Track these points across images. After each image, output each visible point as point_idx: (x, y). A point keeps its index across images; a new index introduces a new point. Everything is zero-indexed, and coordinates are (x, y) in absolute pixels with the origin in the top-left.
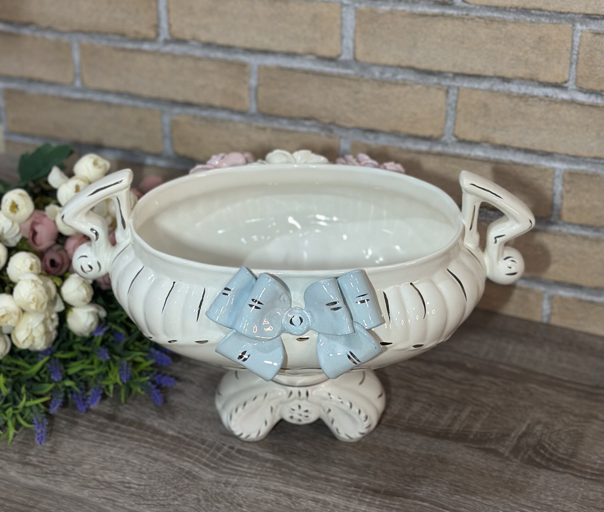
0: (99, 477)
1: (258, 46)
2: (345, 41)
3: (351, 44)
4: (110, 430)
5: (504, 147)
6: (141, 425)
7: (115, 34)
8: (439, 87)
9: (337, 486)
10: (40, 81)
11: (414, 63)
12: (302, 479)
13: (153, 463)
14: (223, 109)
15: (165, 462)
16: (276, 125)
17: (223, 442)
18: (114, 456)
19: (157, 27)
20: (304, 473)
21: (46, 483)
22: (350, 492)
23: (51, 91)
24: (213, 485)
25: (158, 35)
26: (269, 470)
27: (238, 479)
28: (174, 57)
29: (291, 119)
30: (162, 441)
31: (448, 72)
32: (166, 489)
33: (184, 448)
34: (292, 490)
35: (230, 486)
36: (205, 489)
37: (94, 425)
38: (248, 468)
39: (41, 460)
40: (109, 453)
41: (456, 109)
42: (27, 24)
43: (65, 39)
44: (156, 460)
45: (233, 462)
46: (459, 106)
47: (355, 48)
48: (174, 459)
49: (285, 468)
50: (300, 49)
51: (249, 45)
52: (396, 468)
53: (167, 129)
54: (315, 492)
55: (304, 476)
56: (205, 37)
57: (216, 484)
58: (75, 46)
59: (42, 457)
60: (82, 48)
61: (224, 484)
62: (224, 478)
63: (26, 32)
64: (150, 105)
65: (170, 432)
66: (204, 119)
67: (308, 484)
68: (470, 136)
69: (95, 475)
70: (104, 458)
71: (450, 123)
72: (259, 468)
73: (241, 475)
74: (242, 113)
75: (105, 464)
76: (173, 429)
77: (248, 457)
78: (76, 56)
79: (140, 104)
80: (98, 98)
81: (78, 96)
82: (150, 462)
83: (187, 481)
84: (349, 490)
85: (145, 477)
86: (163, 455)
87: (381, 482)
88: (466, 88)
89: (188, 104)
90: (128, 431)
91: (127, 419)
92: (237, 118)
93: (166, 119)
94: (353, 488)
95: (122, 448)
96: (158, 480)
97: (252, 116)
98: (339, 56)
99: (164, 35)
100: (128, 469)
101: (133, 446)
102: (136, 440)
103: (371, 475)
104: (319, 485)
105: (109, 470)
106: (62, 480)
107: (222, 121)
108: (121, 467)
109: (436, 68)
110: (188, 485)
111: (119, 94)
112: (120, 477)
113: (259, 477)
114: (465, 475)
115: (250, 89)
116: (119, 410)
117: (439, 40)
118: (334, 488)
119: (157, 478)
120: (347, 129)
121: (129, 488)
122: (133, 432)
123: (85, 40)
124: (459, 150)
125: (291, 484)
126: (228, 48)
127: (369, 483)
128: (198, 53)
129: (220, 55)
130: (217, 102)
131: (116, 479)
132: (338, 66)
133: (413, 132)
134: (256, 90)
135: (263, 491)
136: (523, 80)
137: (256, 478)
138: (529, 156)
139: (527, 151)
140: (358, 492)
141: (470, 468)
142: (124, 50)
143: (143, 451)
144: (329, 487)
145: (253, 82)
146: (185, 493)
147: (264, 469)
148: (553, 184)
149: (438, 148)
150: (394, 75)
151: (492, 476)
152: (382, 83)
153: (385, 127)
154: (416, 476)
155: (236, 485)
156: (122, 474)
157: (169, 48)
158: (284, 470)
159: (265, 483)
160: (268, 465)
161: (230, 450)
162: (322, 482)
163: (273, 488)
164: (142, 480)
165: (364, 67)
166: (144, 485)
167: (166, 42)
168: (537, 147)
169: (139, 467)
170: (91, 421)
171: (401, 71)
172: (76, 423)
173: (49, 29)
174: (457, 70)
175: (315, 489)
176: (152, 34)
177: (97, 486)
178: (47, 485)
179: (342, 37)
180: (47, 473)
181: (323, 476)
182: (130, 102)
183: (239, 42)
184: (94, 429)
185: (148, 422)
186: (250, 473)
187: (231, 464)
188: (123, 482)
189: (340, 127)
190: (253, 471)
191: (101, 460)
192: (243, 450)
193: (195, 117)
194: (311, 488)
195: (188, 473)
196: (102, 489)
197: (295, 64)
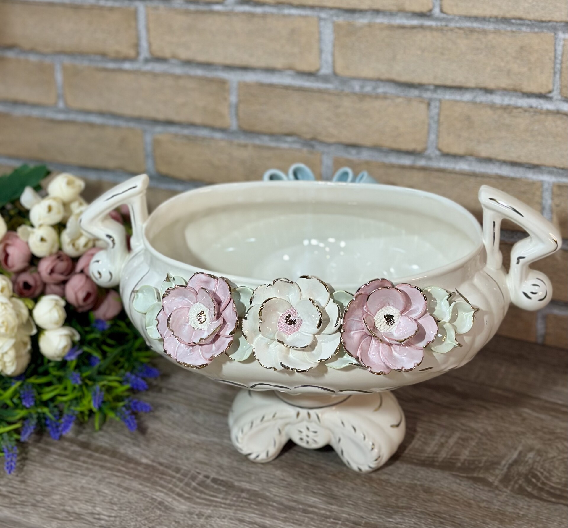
0: (68, 508)
1: (237, 62)
2: (324, 56)
3: (330, 59)
4: (82, 458)
5: (489, 160)
6: (114, 453)
7: (96, 54)
8: (421, 100)
9: (316, 517)
10: (24, 103)
11: (394, 76)
12: (279, 510)
13: (125, 493)
14: (205, 126)
15: (137, 492)
16: (257, 142)
17: (198, 471)
18: (86, 485)
19: (137, 46)
20: (282, 504)
21: (14, 514)
22: (329, 524)
23: (35, 113)
24: (185, 516)
25: (138, 54)
26: (244, 500)
27: (212, 510)
28: (154, 75)
29: (272, 135)
30: (136, 469)
31: (429, 85)
32: (137, 521)
33: (157, 477)
34: (267, 522)
35: (204, 518)
36: (177, 520)
37: (67, 454)
38: (223, 498)
39: (11, 489)
40: (80, 482)
41: (438, 122)
42: (11, 47)
43: (47, 61)
44: (128, 489)
45: (207, 492)
46: (442, 119)
47: (334, 62)
48: (147, 489)
49: (261, 498)
50: (278, 63)
51: (228, 62)
52: (379, 498)
53: (149, 148)
54: (292, 524)
55: (281, 506)
56: (184, 54)
57: (188, 516)
58: (58, 67)
59: (13, 487)
60: (65, 69)
61: (197, 515)
62: (198, 509)
63: (10, 54)
64: (132, 125)
65: (144, 461)
66: (186, 137)
67: (285, 515)
68: (455, 149)
69: (64, 506)
70: (74, 488)
71: (433, 137)
72: (235, 499)
73: (215, 506)
74: (223, 130)
75: (76, 494)
76: (147, 457)
77: (224, 486)
78: (59, 77)
79: (122, 123)
80: (80, 118)
81: (61, 117)
82: (122, 492)
83: (158, 512)
84: (328, 522)
85: (116, 508)
86: (136, 485)
87: (362, 514)
88: (449, 100)
89: (170, 123)
90: (101, 460)
91: (101, 447)
92: (218, 135)
93: (148, 138)
94: (332, 520)
95: (94, 477)
96: (129, 511)
97: (233, 133)
98: (318, 70)
99: (144, 54)
100: (98, 499)
101: (105, 475)
102: (109, 469)
103: (351, 506)
104: (297, 517)
105: (78, 500)
106: (32, 512)
107: (204, 139)
108: (92, 497)
109: (417, 80)
110: (160, 516)
111: (101, 114)
112: (90, 508)
113: (234, 508)
114: (451, 505)
115: (230, 106)
116: (93, 438)
117: (419, 53)
118: (312, 519)
119: (128, 509)
120: (329, 145)
121: (99, 519)
122: (106, 461)
123: (67, 61)
124: (443, 164)
125: (267, 515)
126: (207, 65)
127: (349, 515)
128: (178, 71)
129: (199, 72)
130: (198, 120)
131: (86, 510)
132: (317, 81)
133: (395, 146)
134: (237, 106)
135: (237, 522)
136: (506, 91)
137: (230, 509)
138: (516, 169)
139: (514, 164)
140: (337, 524)
141: (456, 498)
142: (105, 70)
143: (115, 480)
144: (307, 519)
145: (233, 99)
146: (156, 525)
147: (240, 499)
148: (542, 198)
149: (422, 163)
150: (375, 88)
151: (480, 507)
152: (363, 97)
153: (368, 142)
154: (398, 507)
155: (210, 516)
156: (93, 504)
157: (149, 67)
158: (260, 500)
159: (240, 515)
160: (244, 495)
161: (205, 479)
162: (300, 513)
163: (248, 520)
164: (113, 511)
165: (345, 81)
166: (115, 517)
167: (147, 61)
168: (523, 160)
169: (110, 497)
170: (63, 449)
171: (381, 84)
172: (48, 451)
173: (32, 51)
174: (438, 82)
175: (291, 521)
176: (132, 53)
177: (66, 517)
178: (15, 516)
179: (321, 51)
180: (16, 504)
181: (301, 506)
182: (112, 122)
183: (218, 58)
184: (67, 457)
185: (122, 449)
186: (225, 504)
187: (205, 493)
188: (92, 514)
189: (322, 143)
190: (228, 502)
191: (72, 490)
192: (218, 480)
193: (176, 135)
194: (287, 519)
195: (160, 503)
196: (71, 520)
197: (275, 79)
